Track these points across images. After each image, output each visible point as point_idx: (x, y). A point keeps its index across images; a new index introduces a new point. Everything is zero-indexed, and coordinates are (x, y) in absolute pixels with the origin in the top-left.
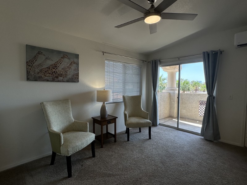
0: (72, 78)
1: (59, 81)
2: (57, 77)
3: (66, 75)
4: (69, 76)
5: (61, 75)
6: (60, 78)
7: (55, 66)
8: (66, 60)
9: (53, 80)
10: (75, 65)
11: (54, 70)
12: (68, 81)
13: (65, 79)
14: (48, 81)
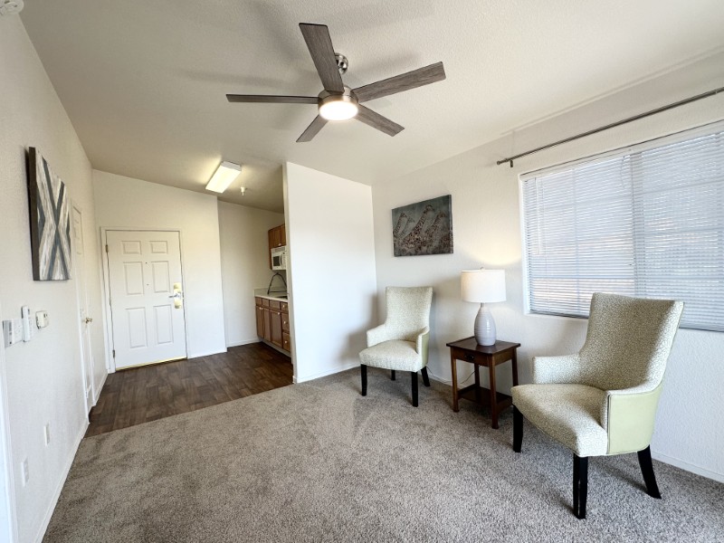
0: (440, 247)
1: (422, 254)
2: (420, 248)
3: (431, 241)
4: (436, 244)
5: (424, 243)
6: (424, 248)
7: (417, 230)
8: (431, 214)
9: (416, 254)
10: (442, 220)
11: (416, 237)
12: (434, 253)
13: (431, 248)
14: (411, 255)
